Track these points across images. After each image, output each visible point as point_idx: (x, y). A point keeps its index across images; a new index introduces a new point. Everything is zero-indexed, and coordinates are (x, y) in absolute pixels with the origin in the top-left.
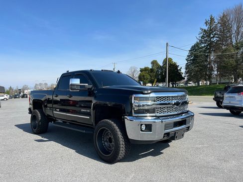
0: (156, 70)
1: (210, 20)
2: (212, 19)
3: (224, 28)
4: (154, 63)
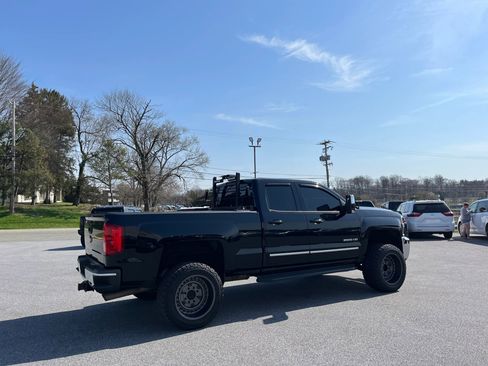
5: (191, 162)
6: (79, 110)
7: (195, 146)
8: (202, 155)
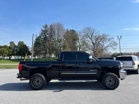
0: (13, 48)
1: (45, 25)
2: (46, 26)
3: (51, 31)
4: (12, 43)
5: (111, 45)
6: (78, 34)
7: (113, 40)
8: (115, 42)
